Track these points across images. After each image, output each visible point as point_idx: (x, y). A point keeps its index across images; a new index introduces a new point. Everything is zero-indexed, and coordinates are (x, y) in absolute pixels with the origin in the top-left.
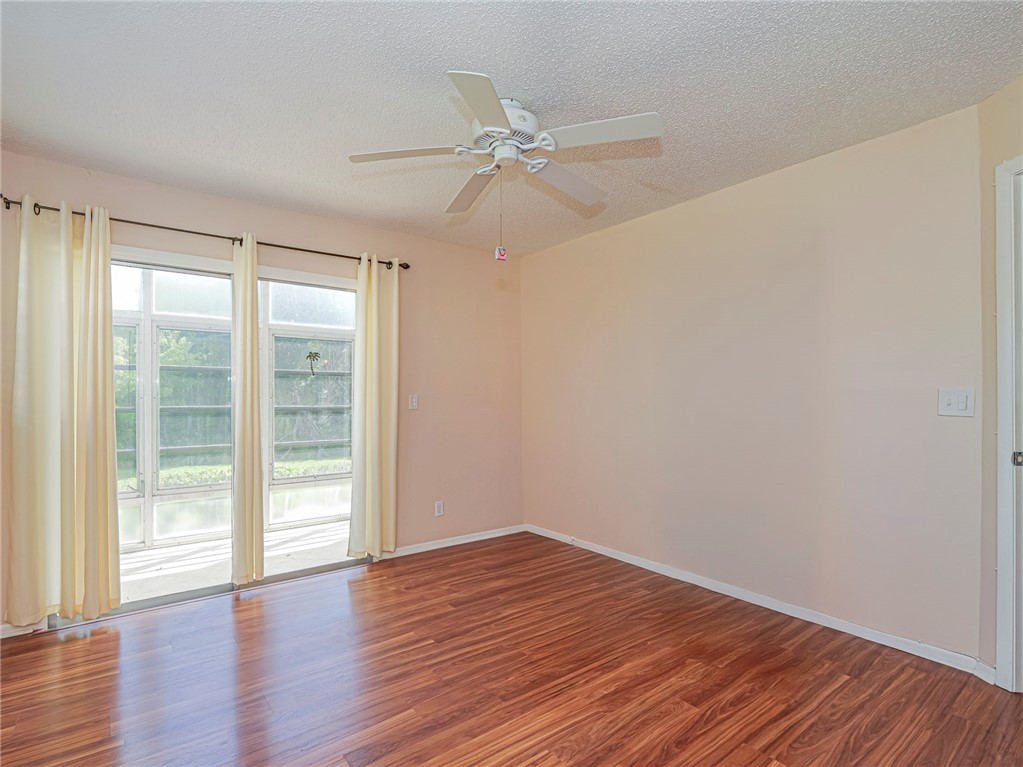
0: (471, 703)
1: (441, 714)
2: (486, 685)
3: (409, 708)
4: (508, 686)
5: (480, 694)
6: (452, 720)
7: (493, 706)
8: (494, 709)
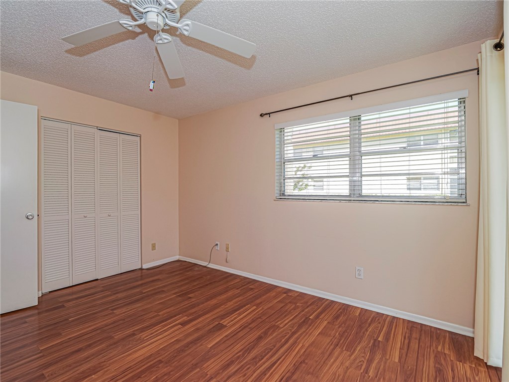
0: (179, 356)
1: (194, 347)
2: (171, 369)
3: (211, 347)
4: (156, 371)
5: (173, 363)
6: (188, 345)
7: (167, 356)
8: (166, 354)
